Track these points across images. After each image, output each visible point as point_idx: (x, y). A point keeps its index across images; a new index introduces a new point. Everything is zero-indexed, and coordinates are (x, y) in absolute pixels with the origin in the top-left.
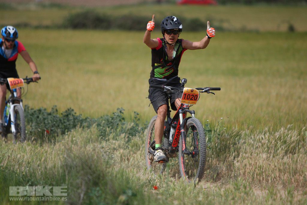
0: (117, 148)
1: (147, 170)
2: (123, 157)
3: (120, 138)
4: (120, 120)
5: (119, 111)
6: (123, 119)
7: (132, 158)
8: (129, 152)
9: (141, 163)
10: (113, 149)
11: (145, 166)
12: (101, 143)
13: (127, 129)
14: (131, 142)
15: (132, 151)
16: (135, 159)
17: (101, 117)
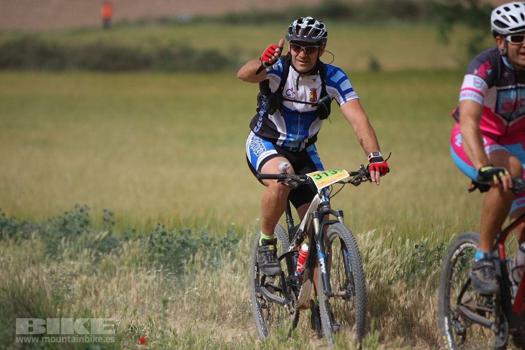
0: (77, 274)
1: (128, 309)
2: (87, 288)
3: (82, 256)
4: (82, 226)
5: (79, 209)
6: (87, 222)
7: (103, 291)
8: (98, 280)
9: (118, 299)
10: (70, 275)
11: (125, 303)
12: (48, 265)
13: (94, 241)
14: (100, 263)
15: (103, 277)
16: (109, 291)
17: (50, 220)
